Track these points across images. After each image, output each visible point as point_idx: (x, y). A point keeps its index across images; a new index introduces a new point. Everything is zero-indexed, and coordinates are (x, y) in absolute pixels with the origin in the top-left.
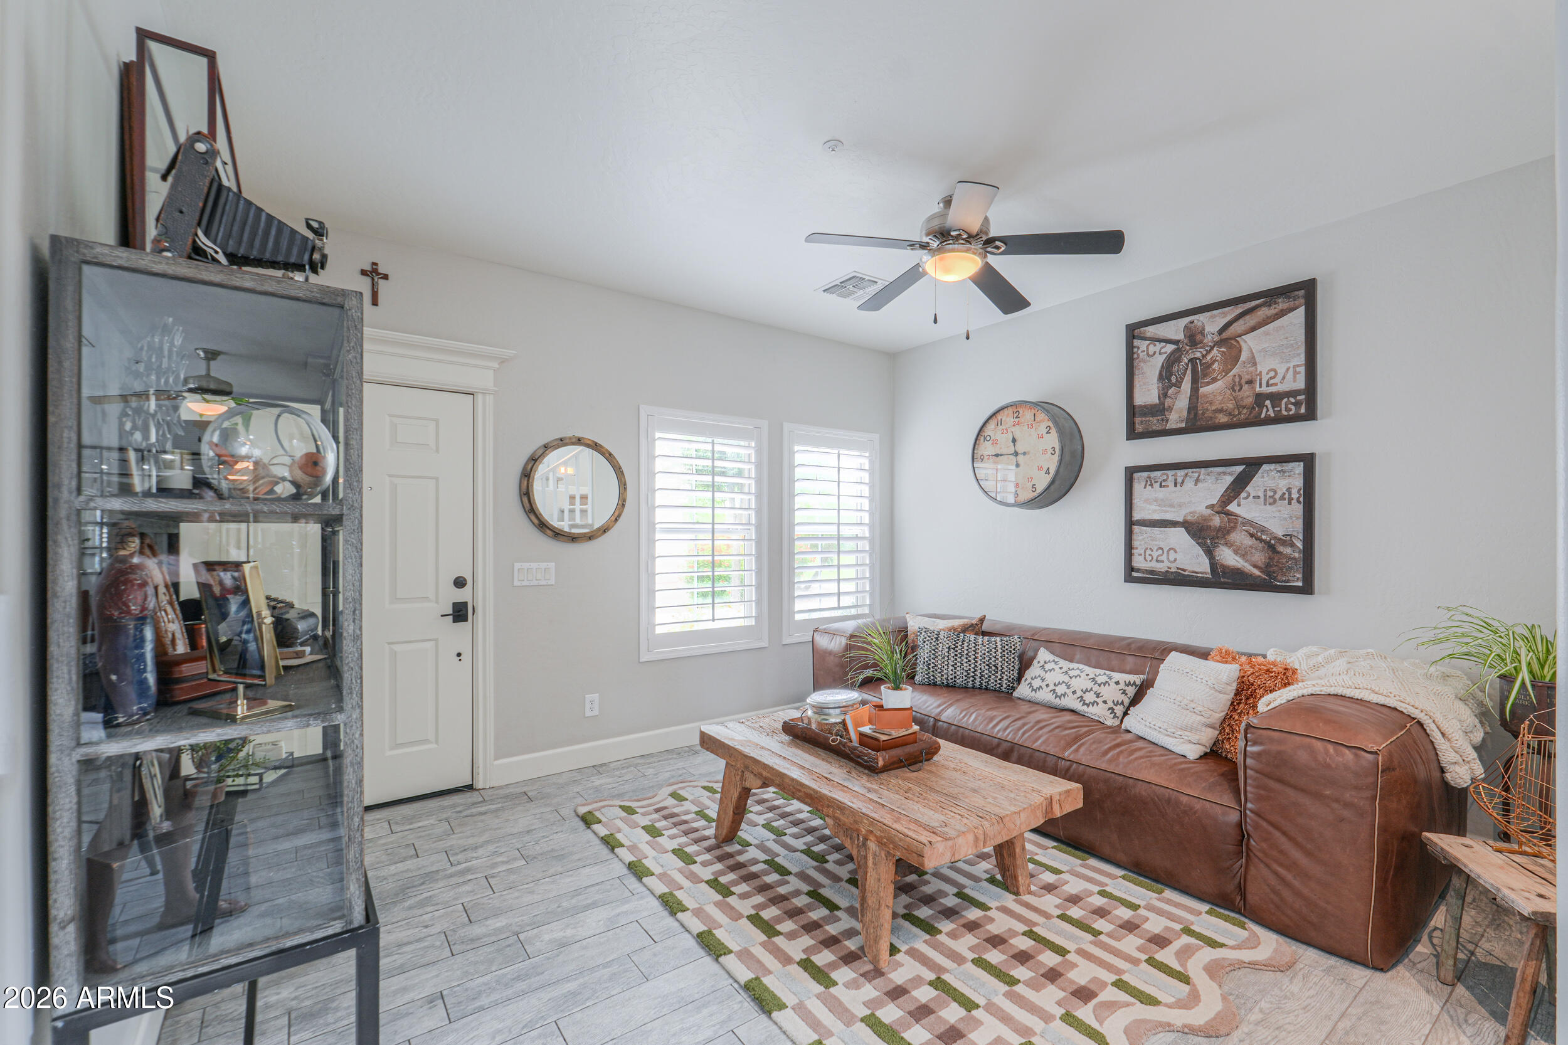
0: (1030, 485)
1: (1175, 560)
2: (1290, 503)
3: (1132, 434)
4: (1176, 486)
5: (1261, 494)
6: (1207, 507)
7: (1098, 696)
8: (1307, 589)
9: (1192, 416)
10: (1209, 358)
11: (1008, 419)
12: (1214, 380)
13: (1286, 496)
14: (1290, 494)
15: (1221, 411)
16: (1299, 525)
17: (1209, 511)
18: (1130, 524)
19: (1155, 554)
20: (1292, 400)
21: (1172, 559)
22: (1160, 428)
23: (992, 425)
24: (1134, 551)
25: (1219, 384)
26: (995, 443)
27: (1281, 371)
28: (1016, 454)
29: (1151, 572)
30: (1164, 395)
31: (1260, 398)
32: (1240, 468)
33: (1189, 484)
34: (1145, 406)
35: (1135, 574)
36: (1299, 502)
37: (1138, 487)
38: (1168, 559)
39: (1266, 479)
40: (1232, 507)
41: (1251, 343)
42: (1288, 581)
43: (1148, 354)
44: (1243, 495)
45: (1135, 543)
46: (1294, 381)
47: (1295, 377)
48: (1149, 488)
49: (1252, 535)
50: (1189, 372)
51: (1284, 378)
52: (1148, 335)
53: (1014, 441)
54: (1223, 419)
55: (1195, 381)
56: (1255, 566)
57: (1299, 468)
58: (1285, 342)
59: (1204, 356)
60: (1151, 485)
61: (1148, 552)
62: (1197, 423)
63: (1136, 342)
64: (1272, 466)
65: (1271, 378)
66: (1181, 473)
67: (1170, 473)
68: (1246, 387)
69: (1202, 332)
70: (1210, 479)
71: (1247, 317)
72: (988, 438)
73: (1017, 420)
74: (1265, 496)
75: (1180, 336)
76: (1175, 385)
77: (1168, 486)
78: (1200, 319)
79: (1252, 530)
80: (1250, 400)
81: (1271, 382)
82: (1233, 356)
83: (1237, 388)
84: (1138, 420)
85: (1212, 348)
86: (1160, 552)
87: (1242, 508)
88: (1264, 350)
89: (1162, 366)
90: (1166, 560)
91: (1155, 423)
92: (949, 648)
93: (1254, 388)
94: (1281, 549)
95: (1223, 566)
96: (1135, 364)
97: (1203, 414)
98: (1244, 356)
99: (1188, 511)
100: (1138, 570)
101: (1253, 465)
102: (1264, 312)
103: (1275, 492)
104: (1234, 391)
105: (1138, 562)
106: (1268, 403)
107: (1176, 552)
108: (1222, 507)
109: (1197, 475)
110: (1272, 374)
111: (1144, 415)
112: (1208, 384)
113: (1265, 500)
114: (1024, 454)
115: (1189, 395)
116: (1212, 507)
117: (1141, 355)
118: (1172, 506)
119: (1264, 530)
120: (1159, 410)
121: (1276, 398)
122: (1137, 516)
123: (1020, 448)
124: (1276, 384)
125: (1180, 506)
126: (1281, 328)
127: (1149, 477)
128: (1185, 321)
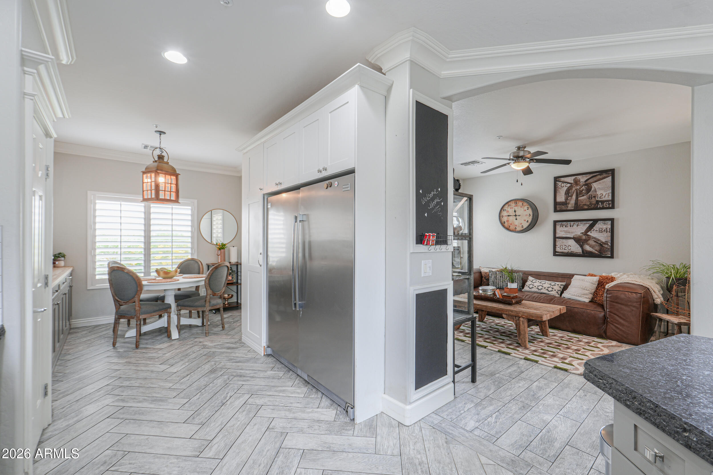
0: (521, 226)
1: (570, 249)
2: (607, 232)
3: (556, 210)
4: (571, 227)
5: (598, 230)
6: (581, 233)
7: (553, 289)
8: (612, 257)
9: (576, 206)
10: (581, 189)
11: (513, 204)
12: (583, 196)
13: (606, 230)
14: (607, 230)
15: (585, 205)
16: (610, 239)
17: (582, 234)
18: (555, 238)
19: (564, 247)
20: (608, 203)
21: (569, 248)
23: (507, 206)
24: (557, 246)
25: (585, 197)
26: (508, 212)
27: (604, 194)
28: (516, 215)
29: (562, 253)
30: (566, 199)
31: (598, 202)
32: (591, 222)
33: (575, 226)
34: (560, 202)
35: (557, 253)
36: (610, 232)
37: (558, 227)
38: (568, 249)
39: (599, 225)
40: (589, 233)
41: (594, 185)
42: (606, 255)
43: (561, 186)
44: (592, 230)
45: (557, 244)
46: (608, 197)
49: (595, 242)
50: (575, 193)
51: (605, 196)
52: (561, 180)
53: (515, 211)
54: (586, 207)
55: (577, 196)
56: (596, 251)
57: (609, 222)
58: (605, 186)
59: (580, 188)
60: (562, 226)
61: (561, 247)
62: (578, 208)
63: (557, 182)
64: (601, 222)
65: (601, 196)
66: (572, 223)
67: (569, 223)
68: (593, 198)
69: (579, 181)
70: (582, 225)
71: (594, 178)
72: (505, 210)
73: (516, 205)
74: (599, 230)
75: (572, 182)
76: (570, 196)
77: (568, 227)
78: (579, 177)
79: (595, 240)
80: (594, 202)
81: (601, 197)
82: (589, 189)
84: (558, 206)
85: (583, 186)
86: (565, 246)
87: (592, 234)
88: (599, 188)
89: (566, 190)
90: (567, 249)
91: (563, 207)
92: (500, 277)
93: (596, 199)
94: (604, 245)
95: (586, 250)
96: (557, 189)
97: (580, 205)
98: (593, 189)
99: (574, 234)
100: (558, 252)
101: (595, 221)
102: (599, 177)
103: (602, 229)
104: (590, 199)
105: (558, 249)
106: (600, 203)
107: (571, 247)
108: (585, 233)
109: (577, 224)
110: (601, 195)
111: (560, 205)
112: (581, 197)
113: (599, 231)
114: (519, 216)
115: (575, 199)
116: (582, 233)
117: (559, 186)
118: (569, 233)
119: (599, 240)
120: (565, 203)
121: (603, 202)
122: (557, 236)
123: (517, 213)
124: (602, 198)
125: (572, 233)
126: (603, 182)
127: (562, 224)
128: (574, 177)
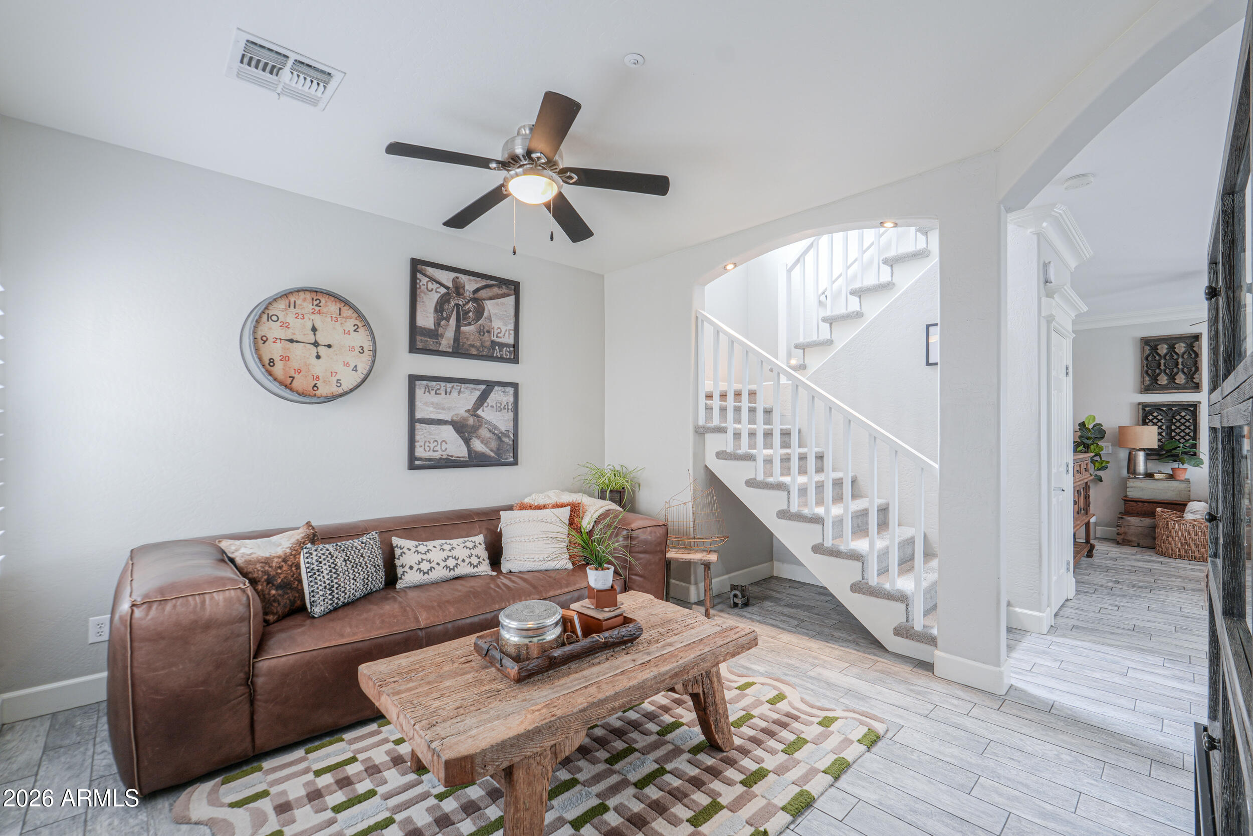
0: (334, 380)
1: (446, 449)
2: (508, 412)
3: (413, 348)
4: (446, 394)
5: (494, 405)
6: (466, 411)
8: (515, 463)
9: (456, 345)
10: (467, 307)
11: (305, 304)
12: (470, 324)
13: (506, 407)
14: (508, 405)
15: (473, 346)
16: (511, 424)
17: (467, 414)
18: (413, 421)
19: (432, 446)
20: (508, 350)
21: (444, 448)
22: (435, 349)
23: (282, 305)
24: (417, 444)
25: (472, 328)
26: (286, 326)
27: (503, 330)
28: (316, 344)
29: (430, 460)
30: (438, 324)
31: (494, 343)
32: (483, 387)
33: (455, 393)
34: (425, 329)
35: (417, 462)
36: (512, 411)
37: (419, 392)
38: (441, 448)
39: (497, 395)
40: (480, 412)
41: (488, 306)
42: (507, 459)
43: (427, 288)
44: (486, 404)
45: (417, 438)
46: (509, 338)
47: (509, 336)
48: (427, 394)
49: (490, 431)
50: (455, 312)
51: (504, 335)
52: (428, 273)
53: (314, 329)
54: (474, 351)
55: (458, 320)
56: (492, 451)
57: (511, 390)
58: (505, 313)
59: (464, 305)
60: (429, 392)
61: (427, 444)
62: (459, 351)
63: (419, 276)
64: (500, 388)
66: (449, 385)
67: (443, 384)
68: (486, 334)
69: (463, 287)
70: (467, 392)
71: (488, 290)
72: (274, 318)
73: (317, 308)
74: (496, 406)
75: (450, 285)
76: (445, 319)
77: (440, 394)
78: (463, 278)
79: (490, 428)
80: (488, 344)
82: (480, 312)
83: (482, 334)
84: (418, 338)
85: (469, 302)
86: (436, 443)
87: (486, 413)
88: (495, 314)
89: (437, 302)
90: (440, 450)
91: (431, 344)
93: (490, 336)
94: (504, 439)
95: (475, 452)
96: (418, 293)
98: (486, 314)
99: (454, 413)
100: (420, 459)
101: (490, 386)
102: (496, 290)
103: (501, 405)
104: (480, 335)
105: (419, 452)
106: (497, 347)
107: (446, 443)
108: (473, 412)
109: (459, 388)
110: (499, 331)
111: (424, 335)
112: (466, 325)
113: (496, 409)
114: (329, 346)
115: (454, 329)
116: (468, 411)
117: (422, 287)
118: (443, 409)
119: (496, 428)
120: (434, 334)
121: (502, 345)
123: (322, 338)
124: (500, 338)
125: (449, 409)
126: (503, 304)
127: (428, 386)
128: (453, 275)
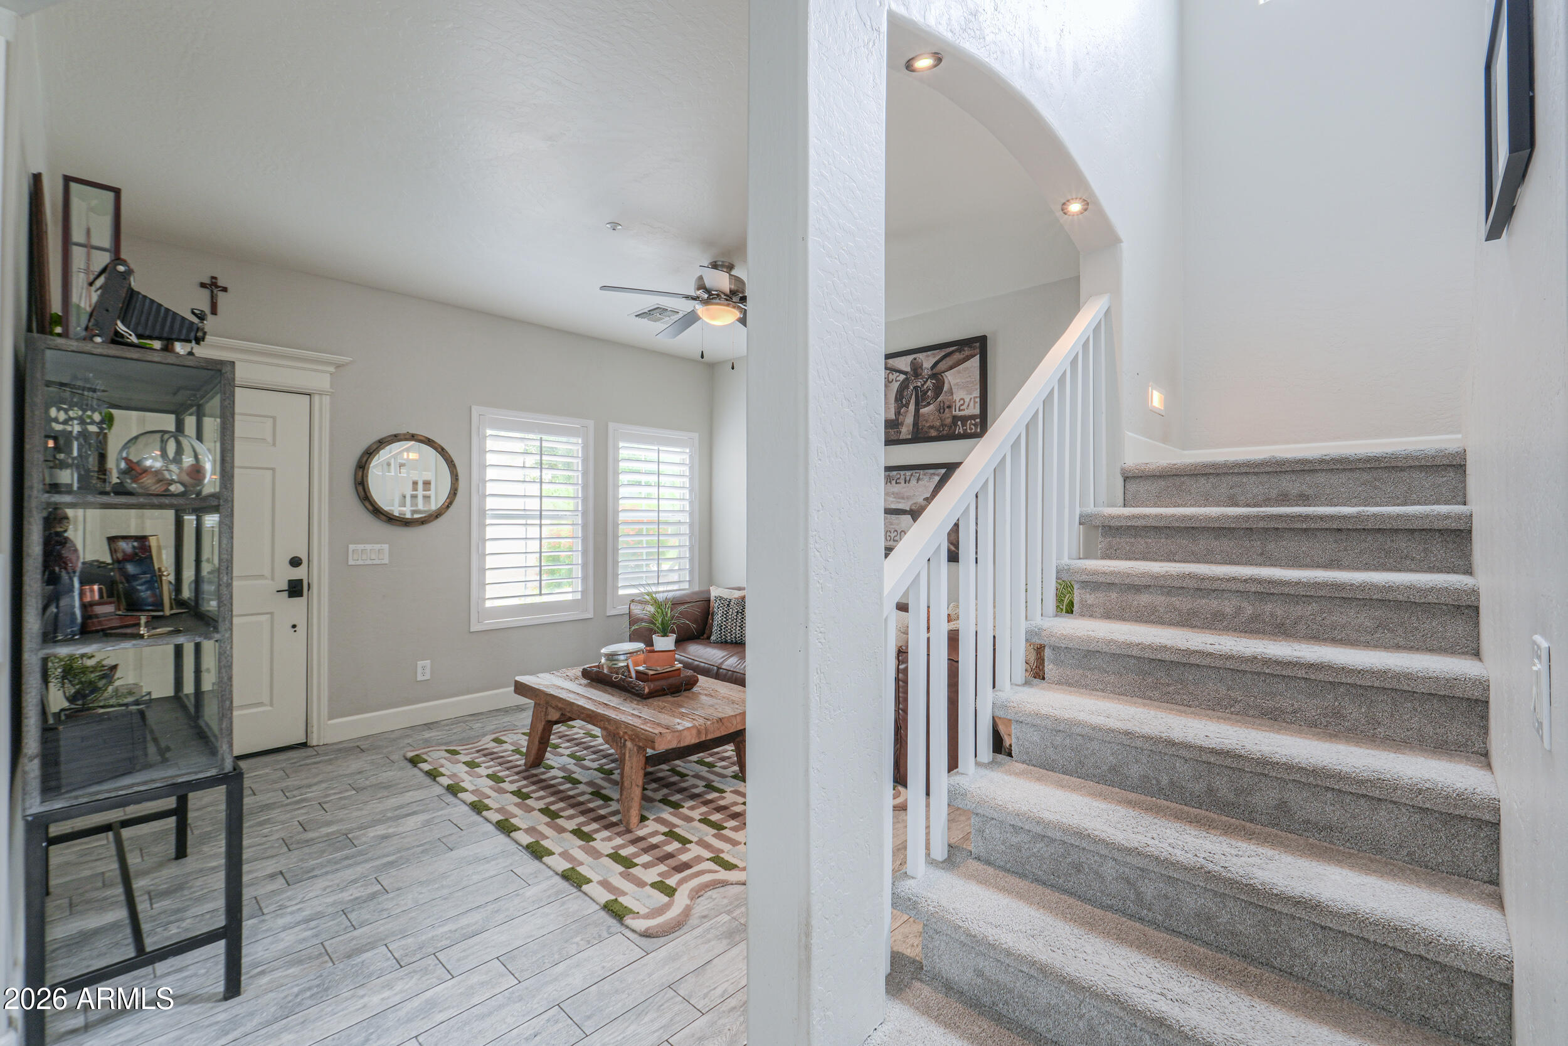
4: (905, 483)
6: (924, 499)
9: (915, 430)
10: (925, 387)
12: (929, 404)
15: (931, 427)
19: (893, 535)
20: (973, 422)
21: (902, 538)
22: (896, 438)
25: (932, 406)
27: (967, 400)
30: (898, 413)
31: (955, 419)
32: (943, 471)
33: (913, 482)
41: (949, 378)
46: (974, 408)
47: (974, 405)
48: (889, 484)
50: (913, 396)
51: (968, 405)
54: (933, 433)
55: (917, 404)
58: (969, 379)
59: (923, 385)
60: (890, 482)
61: (888, 534)
62: (918, 435)
65: (962, 405)
66: (908, 473)
67: (902, 473)
68: (947, 410)
69: (921, 367)
70: (926, 478)
71: (948, 359)
75: (908, 369)
76: (905, 406)
77: (900, 483)
78: (921, 356)
80: (949, 421)
81: (961, 408)
82: (939, 388)
83: (942, 411)
85: (927, 380)
86: (895, 533)
88: (957, 384)
89: (897, 391)
90: (899, 540)
92: (737, 612)
93: (952, 412)
97: (922, 429)
98: (946, 388)
102: (957, 356)
104: (940, 413)
106: (959, 423)
107: (905, 533)
109: (918, 475)
110: (962, 402)
112: (925, 406)
115: (913, 414)
118: (903, 498)
121: (964, 419)
125: (908, 498)
126: (966, 369)
127: (889, 476)
128: (910, 358)
